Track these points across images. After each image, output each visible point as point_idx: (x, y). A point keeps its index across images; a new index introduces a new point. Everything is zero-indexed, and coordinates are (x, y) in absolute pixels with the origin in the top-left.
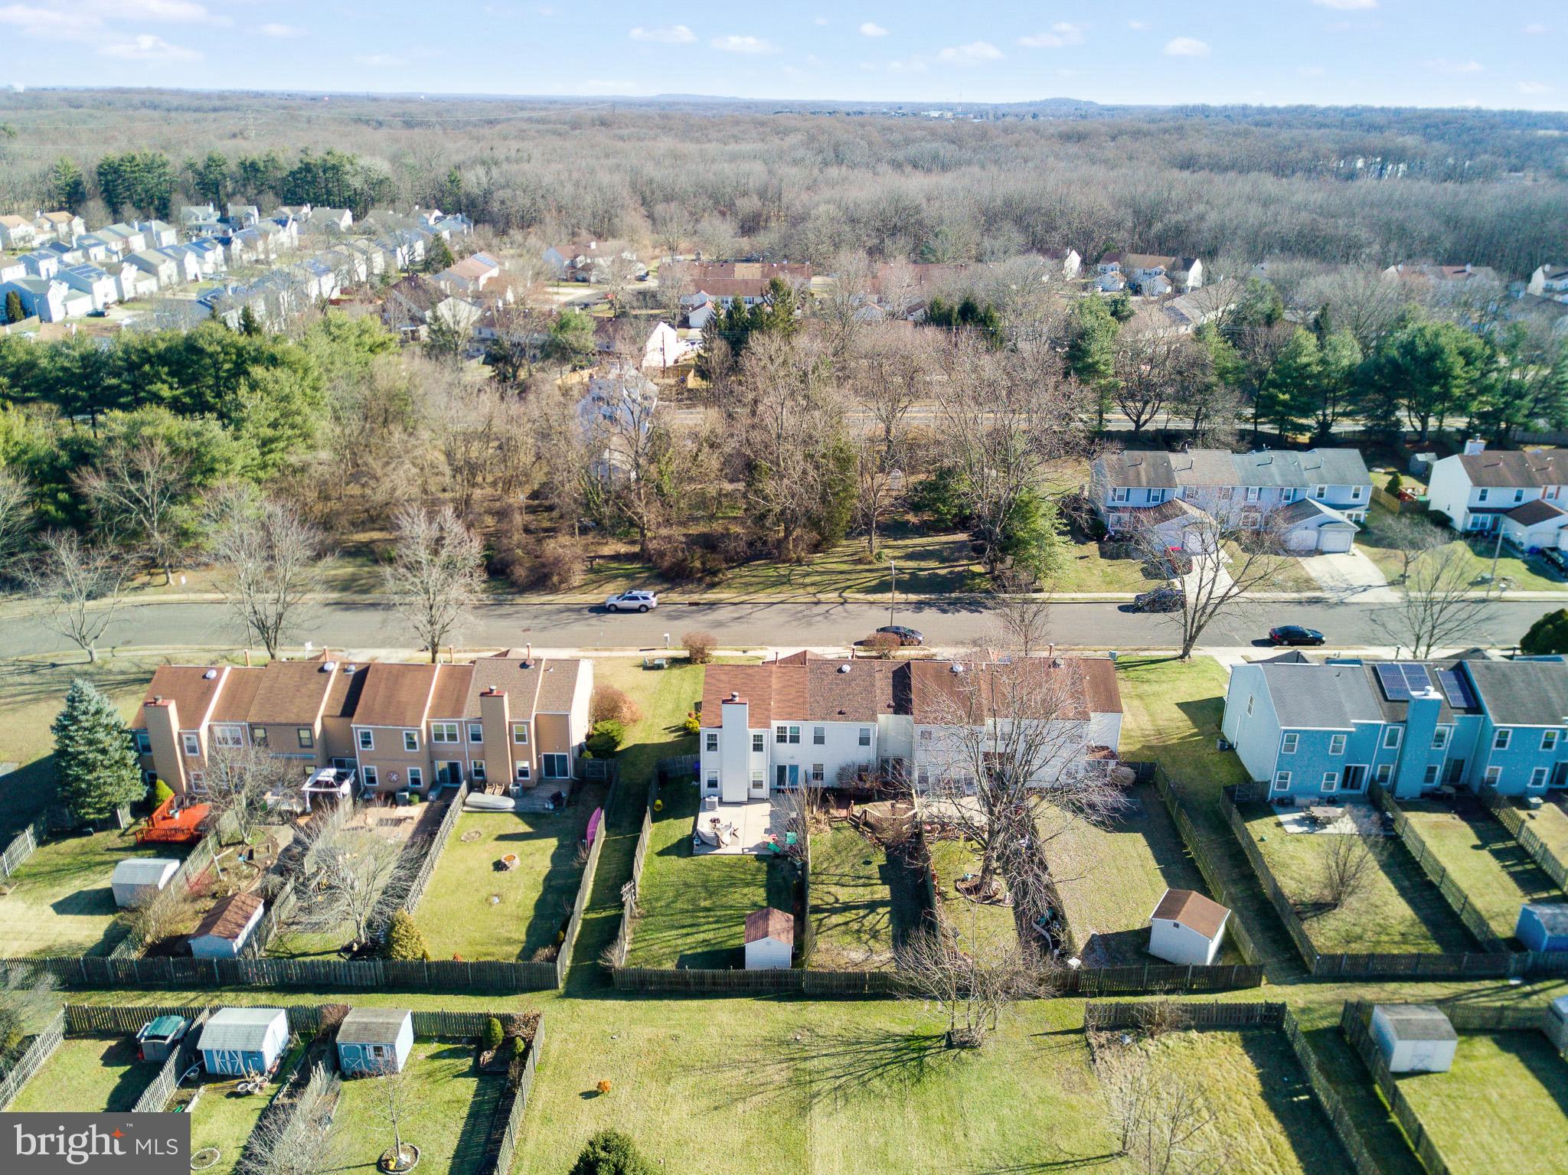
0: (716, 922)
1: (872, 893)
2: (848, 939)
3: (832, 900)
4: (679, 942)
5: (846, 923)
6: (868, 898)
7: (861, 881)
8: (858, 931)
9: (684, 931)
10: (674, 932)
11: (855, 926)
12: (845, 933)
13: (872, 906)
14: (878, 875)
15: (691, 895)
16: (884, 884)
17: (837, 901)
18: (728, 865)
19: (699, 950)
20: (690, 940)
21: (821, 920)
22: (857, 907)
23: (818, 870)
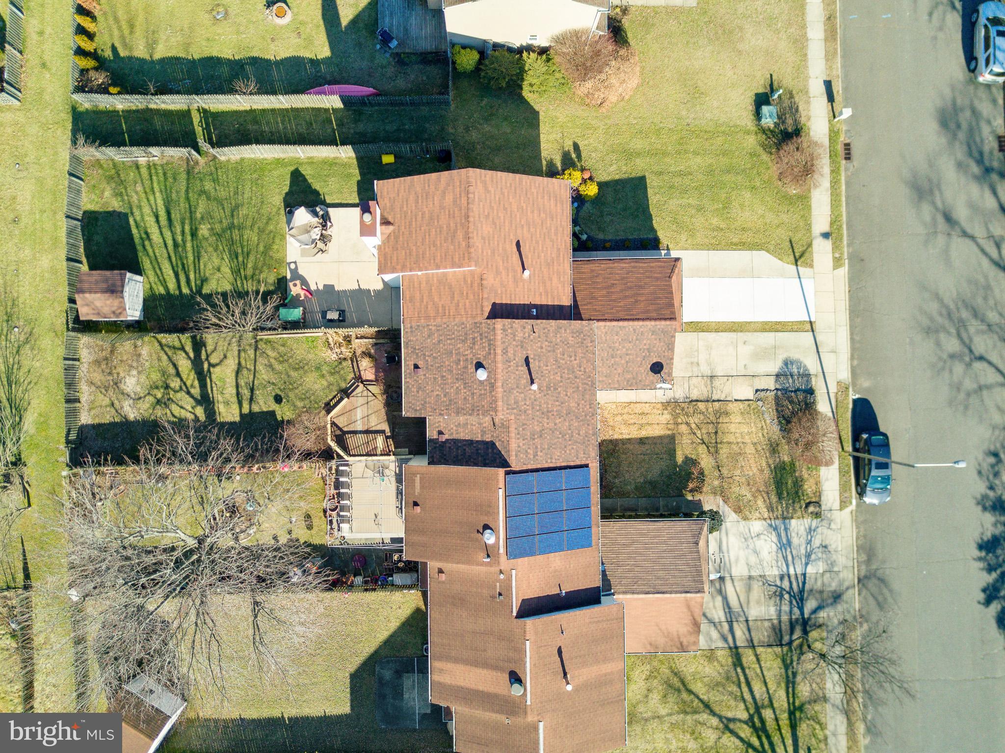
0: (176, 245)
1: (227, 403)
2: (156, 376)
3: (214, 359)
4: (147, 210)
5: (178, 374)
6: (218, 397)
7: (246, 393)
8: (167, 387)
9: (162, 214)
10: (160, 202)
11: (175, 383)
12: (164, 373)
13: (206, 400)
14: (256, 409)
15: (218, 213)
16: (242, 415)
17: (214, 366)
18: (268, 248)
19: (134, 231)
20: (150, 221)
21: (183, 349)
22: (203, 386)
23: (261, 345)
